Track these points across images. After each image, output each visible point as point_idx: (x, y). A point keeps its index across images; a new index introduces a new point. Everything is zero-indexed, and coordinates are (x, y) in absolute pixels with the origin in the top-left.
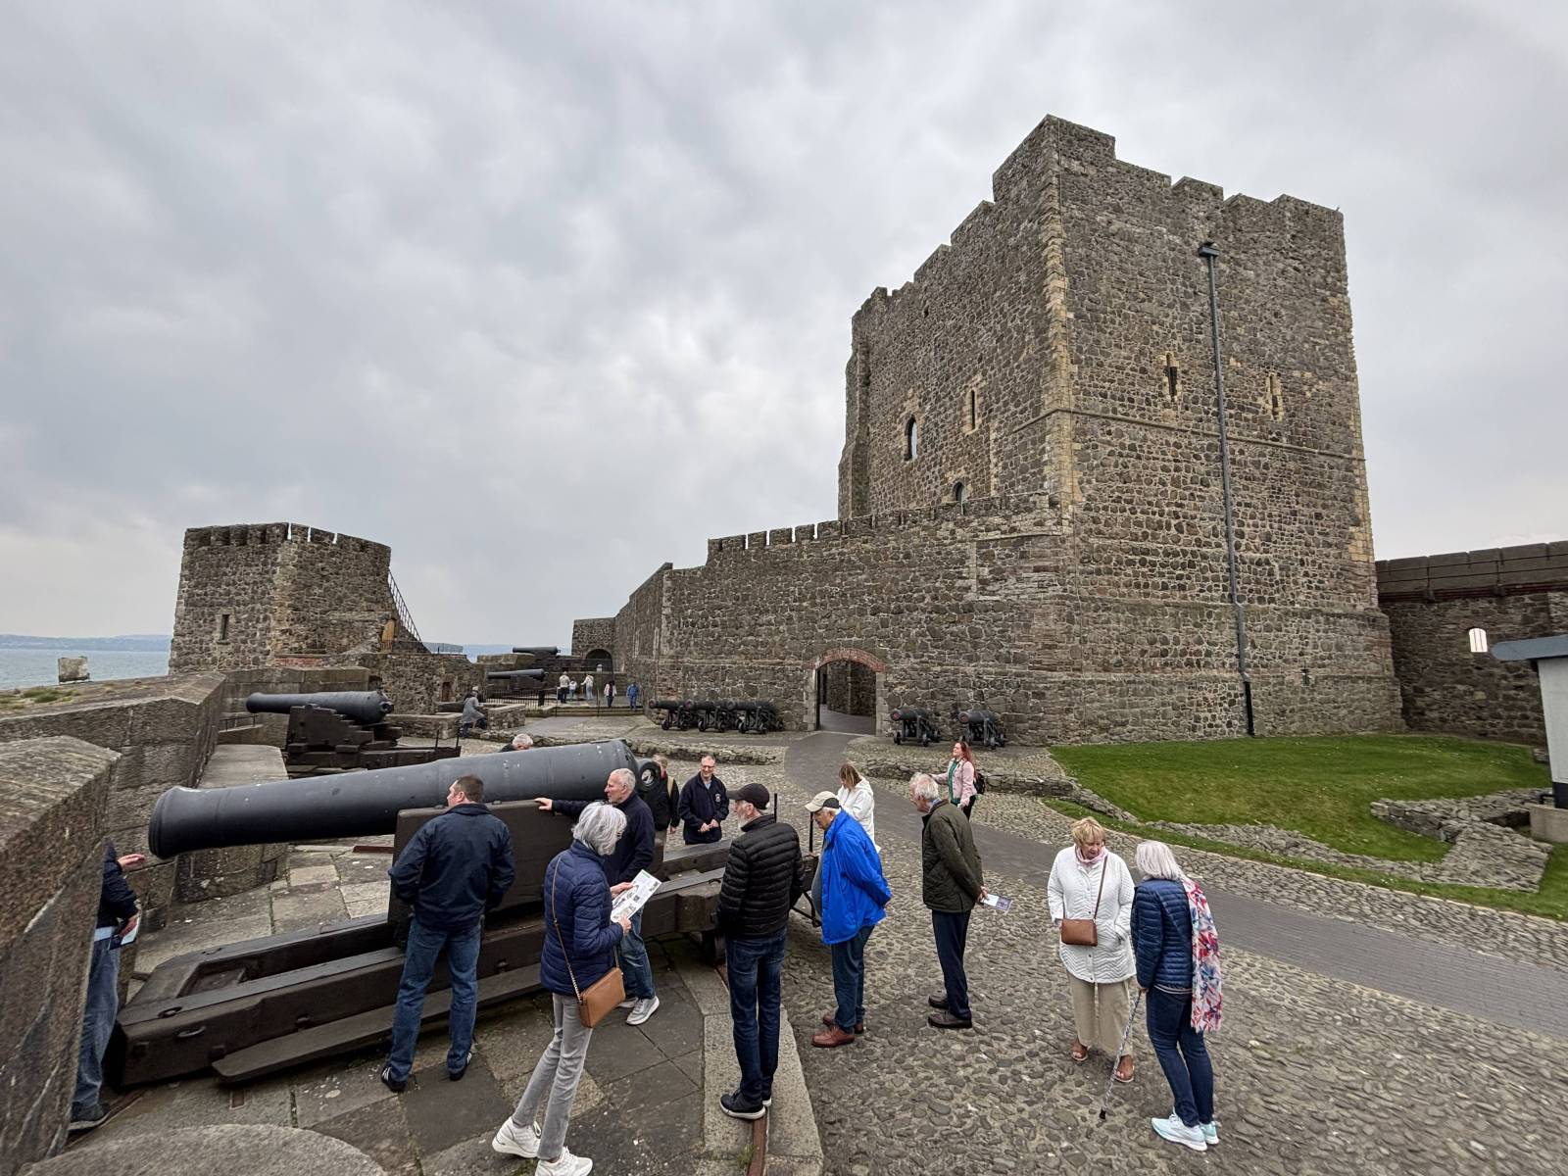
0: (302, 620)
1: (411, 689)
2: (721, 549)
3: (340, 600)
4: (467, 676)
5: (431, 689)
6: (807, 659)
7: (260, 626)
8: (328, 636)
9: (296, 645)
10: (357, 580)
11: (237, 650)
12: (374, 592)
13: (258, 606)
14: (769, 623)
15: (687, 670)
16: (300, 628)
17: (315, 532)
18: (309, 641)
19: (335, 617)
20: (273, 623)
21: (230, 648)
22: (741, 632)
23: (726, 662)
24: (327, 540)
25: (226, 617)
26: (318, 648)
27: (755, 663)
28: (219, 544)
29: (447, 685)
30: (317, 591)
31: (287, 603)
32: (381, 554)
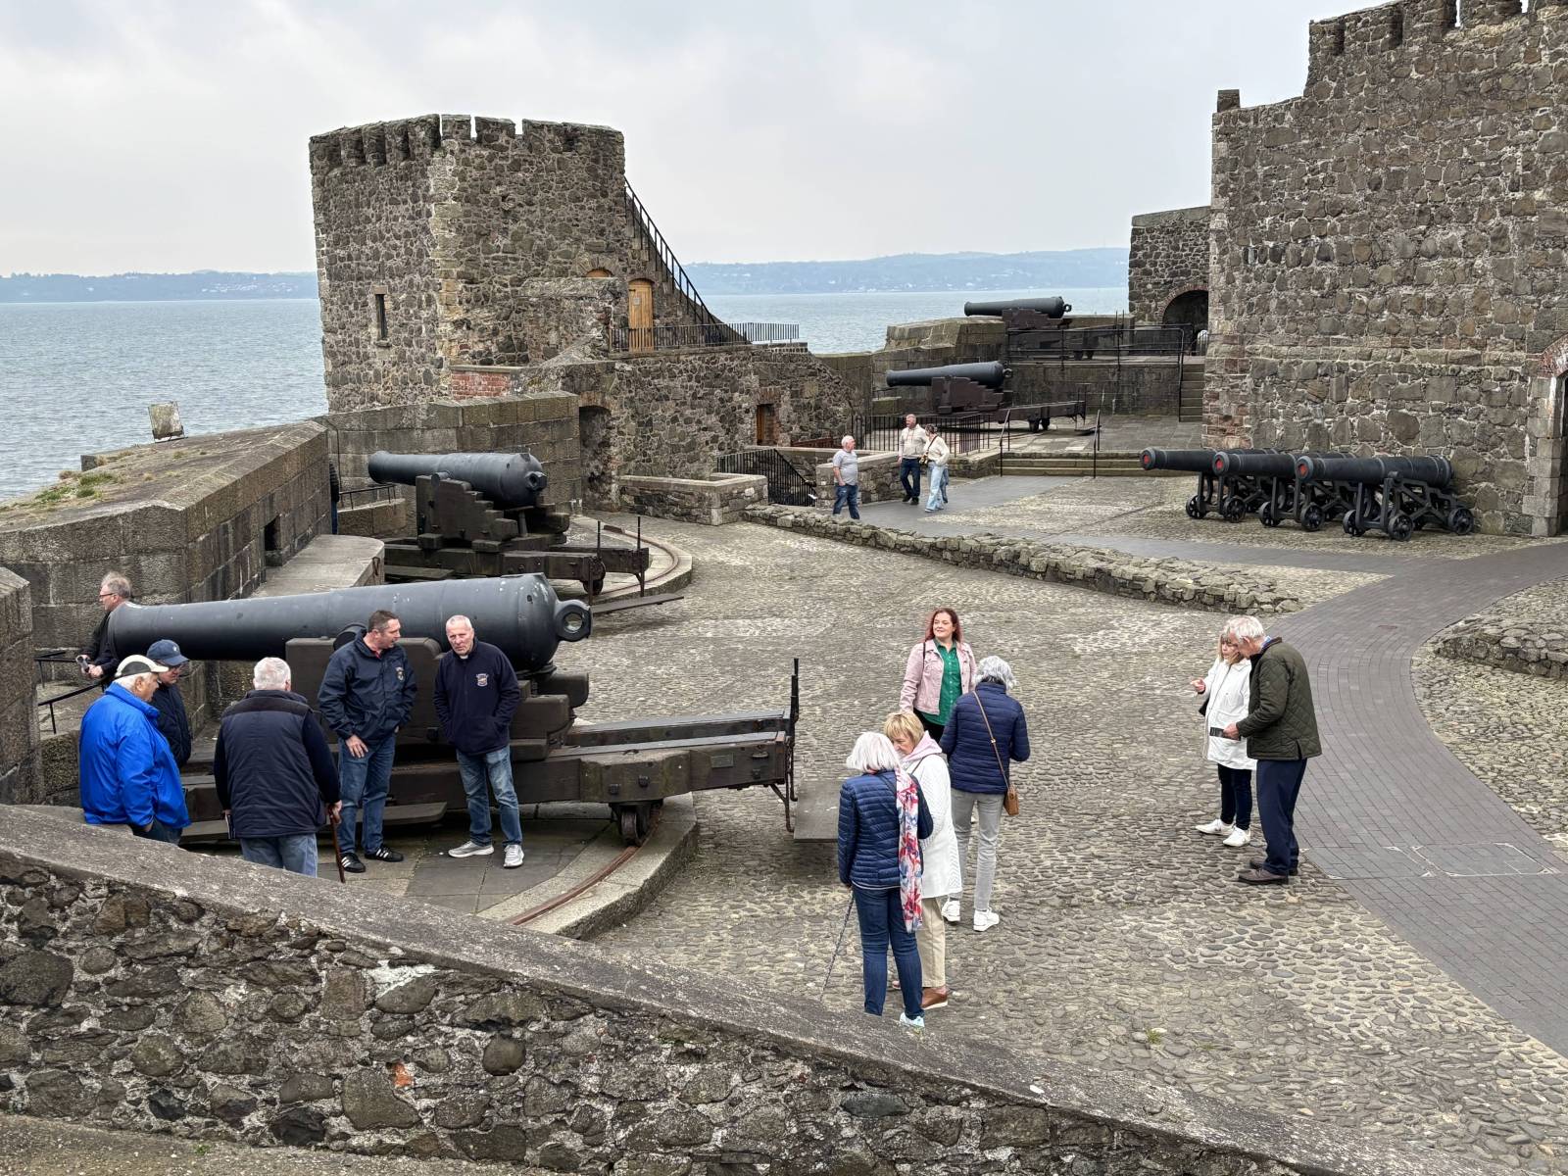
0: (483, 300)
1: (688, 421)
2: (1339, 47)
3: (542, 254)
4: (811, 389)
5: (730, 420)
6: (1538, 347)
7: (424, 314)
8: (528, 326)
9: (480, 347)
10: (565, 212)
11: (402, 357)
12: (602, 232)
13: (417, 278)
14: (1450, 250)
15: (1263, 371)
16: (482, 315)
17: (483, 123)
18: (500, 338)
19: (534, 288)
20: (441, 310)
21: (392, 355)
22: (1384, 273)
23: (1347, 353)
24: (502, 139)
25: (380, 298)
26: (516, 351)
27: (1414, 357)
28: (352, 162)
29: (765, 410)
30: (502, 241)
31: (455, 271)
32: (604, 147)
